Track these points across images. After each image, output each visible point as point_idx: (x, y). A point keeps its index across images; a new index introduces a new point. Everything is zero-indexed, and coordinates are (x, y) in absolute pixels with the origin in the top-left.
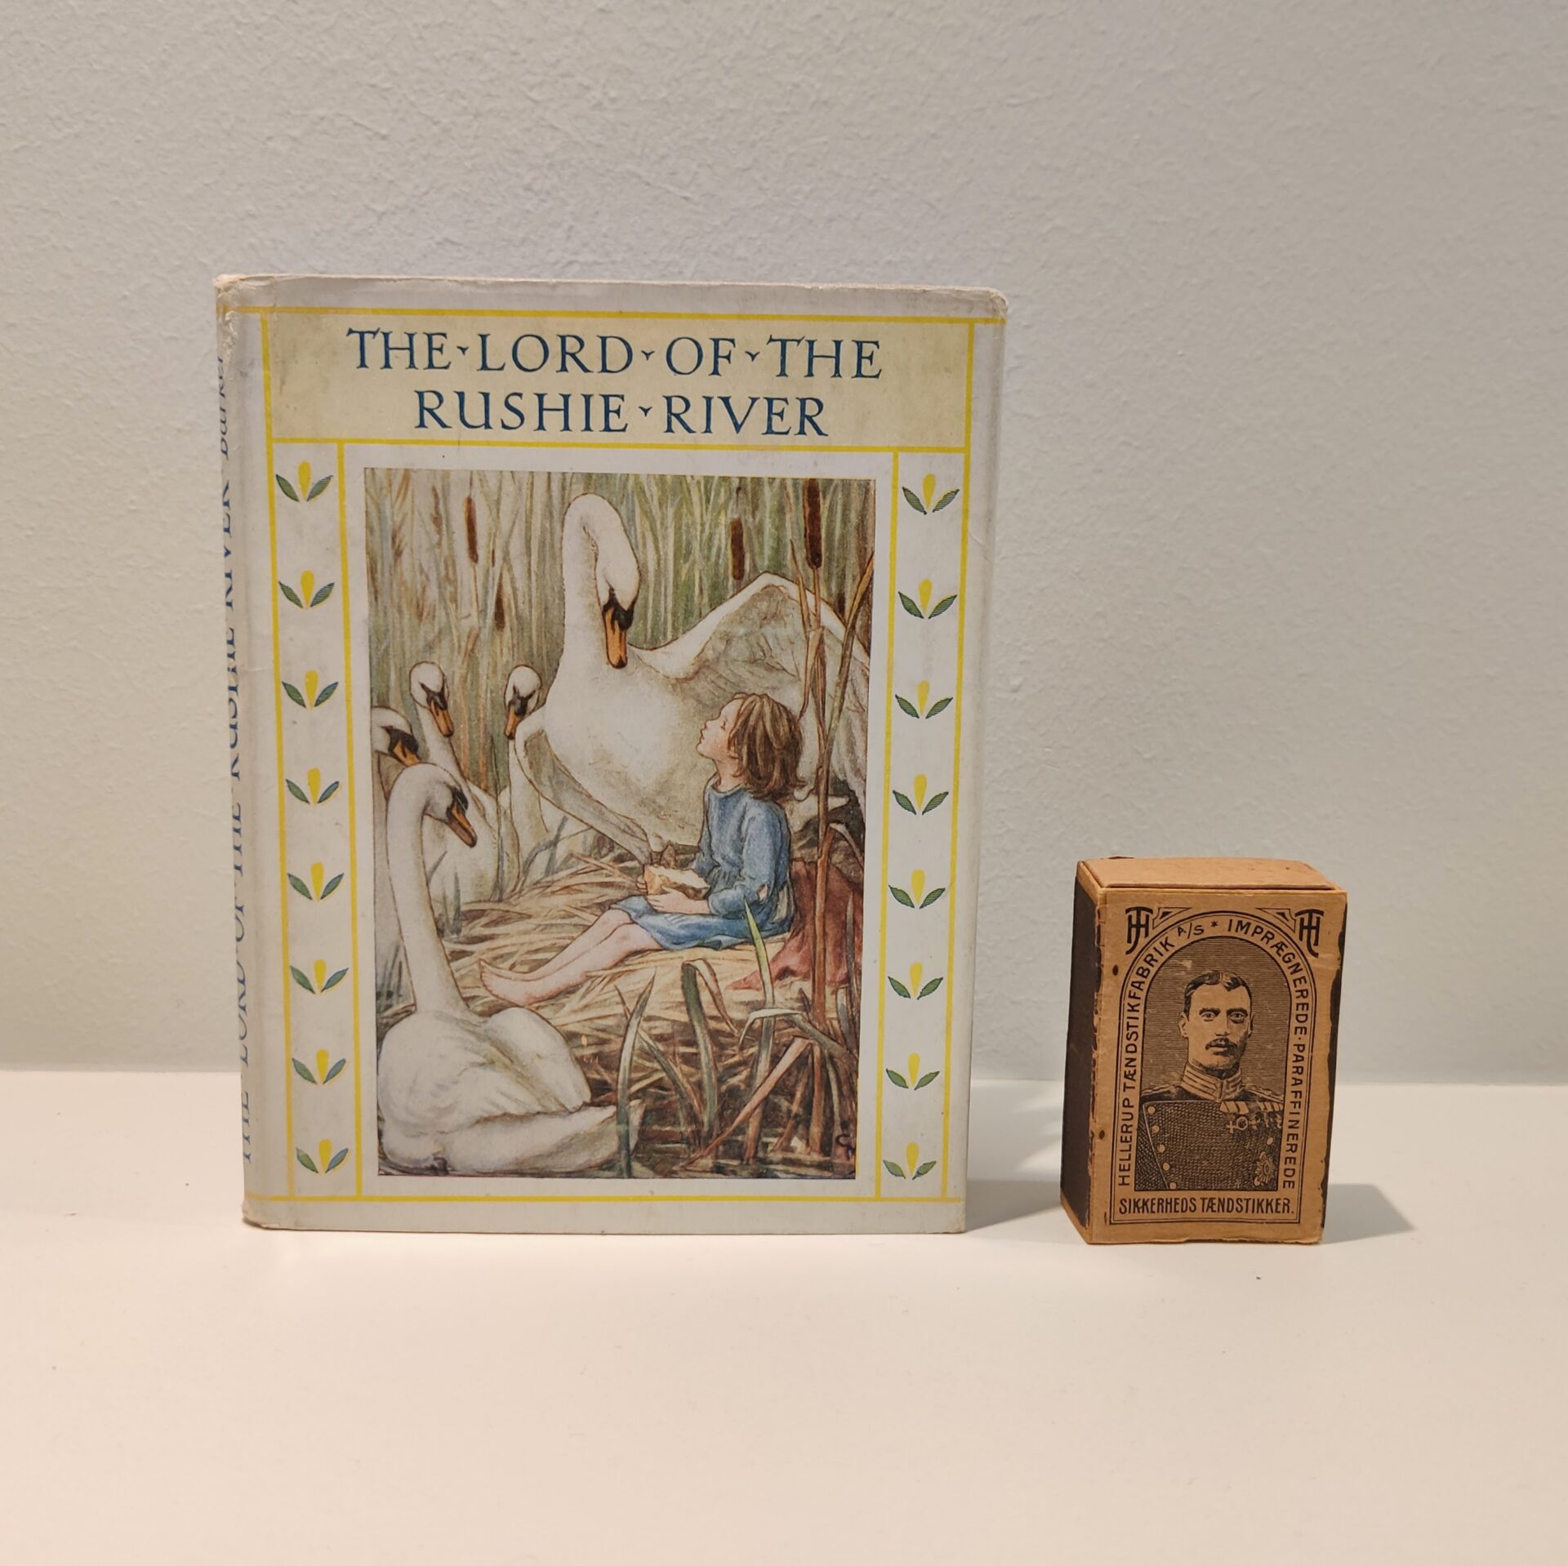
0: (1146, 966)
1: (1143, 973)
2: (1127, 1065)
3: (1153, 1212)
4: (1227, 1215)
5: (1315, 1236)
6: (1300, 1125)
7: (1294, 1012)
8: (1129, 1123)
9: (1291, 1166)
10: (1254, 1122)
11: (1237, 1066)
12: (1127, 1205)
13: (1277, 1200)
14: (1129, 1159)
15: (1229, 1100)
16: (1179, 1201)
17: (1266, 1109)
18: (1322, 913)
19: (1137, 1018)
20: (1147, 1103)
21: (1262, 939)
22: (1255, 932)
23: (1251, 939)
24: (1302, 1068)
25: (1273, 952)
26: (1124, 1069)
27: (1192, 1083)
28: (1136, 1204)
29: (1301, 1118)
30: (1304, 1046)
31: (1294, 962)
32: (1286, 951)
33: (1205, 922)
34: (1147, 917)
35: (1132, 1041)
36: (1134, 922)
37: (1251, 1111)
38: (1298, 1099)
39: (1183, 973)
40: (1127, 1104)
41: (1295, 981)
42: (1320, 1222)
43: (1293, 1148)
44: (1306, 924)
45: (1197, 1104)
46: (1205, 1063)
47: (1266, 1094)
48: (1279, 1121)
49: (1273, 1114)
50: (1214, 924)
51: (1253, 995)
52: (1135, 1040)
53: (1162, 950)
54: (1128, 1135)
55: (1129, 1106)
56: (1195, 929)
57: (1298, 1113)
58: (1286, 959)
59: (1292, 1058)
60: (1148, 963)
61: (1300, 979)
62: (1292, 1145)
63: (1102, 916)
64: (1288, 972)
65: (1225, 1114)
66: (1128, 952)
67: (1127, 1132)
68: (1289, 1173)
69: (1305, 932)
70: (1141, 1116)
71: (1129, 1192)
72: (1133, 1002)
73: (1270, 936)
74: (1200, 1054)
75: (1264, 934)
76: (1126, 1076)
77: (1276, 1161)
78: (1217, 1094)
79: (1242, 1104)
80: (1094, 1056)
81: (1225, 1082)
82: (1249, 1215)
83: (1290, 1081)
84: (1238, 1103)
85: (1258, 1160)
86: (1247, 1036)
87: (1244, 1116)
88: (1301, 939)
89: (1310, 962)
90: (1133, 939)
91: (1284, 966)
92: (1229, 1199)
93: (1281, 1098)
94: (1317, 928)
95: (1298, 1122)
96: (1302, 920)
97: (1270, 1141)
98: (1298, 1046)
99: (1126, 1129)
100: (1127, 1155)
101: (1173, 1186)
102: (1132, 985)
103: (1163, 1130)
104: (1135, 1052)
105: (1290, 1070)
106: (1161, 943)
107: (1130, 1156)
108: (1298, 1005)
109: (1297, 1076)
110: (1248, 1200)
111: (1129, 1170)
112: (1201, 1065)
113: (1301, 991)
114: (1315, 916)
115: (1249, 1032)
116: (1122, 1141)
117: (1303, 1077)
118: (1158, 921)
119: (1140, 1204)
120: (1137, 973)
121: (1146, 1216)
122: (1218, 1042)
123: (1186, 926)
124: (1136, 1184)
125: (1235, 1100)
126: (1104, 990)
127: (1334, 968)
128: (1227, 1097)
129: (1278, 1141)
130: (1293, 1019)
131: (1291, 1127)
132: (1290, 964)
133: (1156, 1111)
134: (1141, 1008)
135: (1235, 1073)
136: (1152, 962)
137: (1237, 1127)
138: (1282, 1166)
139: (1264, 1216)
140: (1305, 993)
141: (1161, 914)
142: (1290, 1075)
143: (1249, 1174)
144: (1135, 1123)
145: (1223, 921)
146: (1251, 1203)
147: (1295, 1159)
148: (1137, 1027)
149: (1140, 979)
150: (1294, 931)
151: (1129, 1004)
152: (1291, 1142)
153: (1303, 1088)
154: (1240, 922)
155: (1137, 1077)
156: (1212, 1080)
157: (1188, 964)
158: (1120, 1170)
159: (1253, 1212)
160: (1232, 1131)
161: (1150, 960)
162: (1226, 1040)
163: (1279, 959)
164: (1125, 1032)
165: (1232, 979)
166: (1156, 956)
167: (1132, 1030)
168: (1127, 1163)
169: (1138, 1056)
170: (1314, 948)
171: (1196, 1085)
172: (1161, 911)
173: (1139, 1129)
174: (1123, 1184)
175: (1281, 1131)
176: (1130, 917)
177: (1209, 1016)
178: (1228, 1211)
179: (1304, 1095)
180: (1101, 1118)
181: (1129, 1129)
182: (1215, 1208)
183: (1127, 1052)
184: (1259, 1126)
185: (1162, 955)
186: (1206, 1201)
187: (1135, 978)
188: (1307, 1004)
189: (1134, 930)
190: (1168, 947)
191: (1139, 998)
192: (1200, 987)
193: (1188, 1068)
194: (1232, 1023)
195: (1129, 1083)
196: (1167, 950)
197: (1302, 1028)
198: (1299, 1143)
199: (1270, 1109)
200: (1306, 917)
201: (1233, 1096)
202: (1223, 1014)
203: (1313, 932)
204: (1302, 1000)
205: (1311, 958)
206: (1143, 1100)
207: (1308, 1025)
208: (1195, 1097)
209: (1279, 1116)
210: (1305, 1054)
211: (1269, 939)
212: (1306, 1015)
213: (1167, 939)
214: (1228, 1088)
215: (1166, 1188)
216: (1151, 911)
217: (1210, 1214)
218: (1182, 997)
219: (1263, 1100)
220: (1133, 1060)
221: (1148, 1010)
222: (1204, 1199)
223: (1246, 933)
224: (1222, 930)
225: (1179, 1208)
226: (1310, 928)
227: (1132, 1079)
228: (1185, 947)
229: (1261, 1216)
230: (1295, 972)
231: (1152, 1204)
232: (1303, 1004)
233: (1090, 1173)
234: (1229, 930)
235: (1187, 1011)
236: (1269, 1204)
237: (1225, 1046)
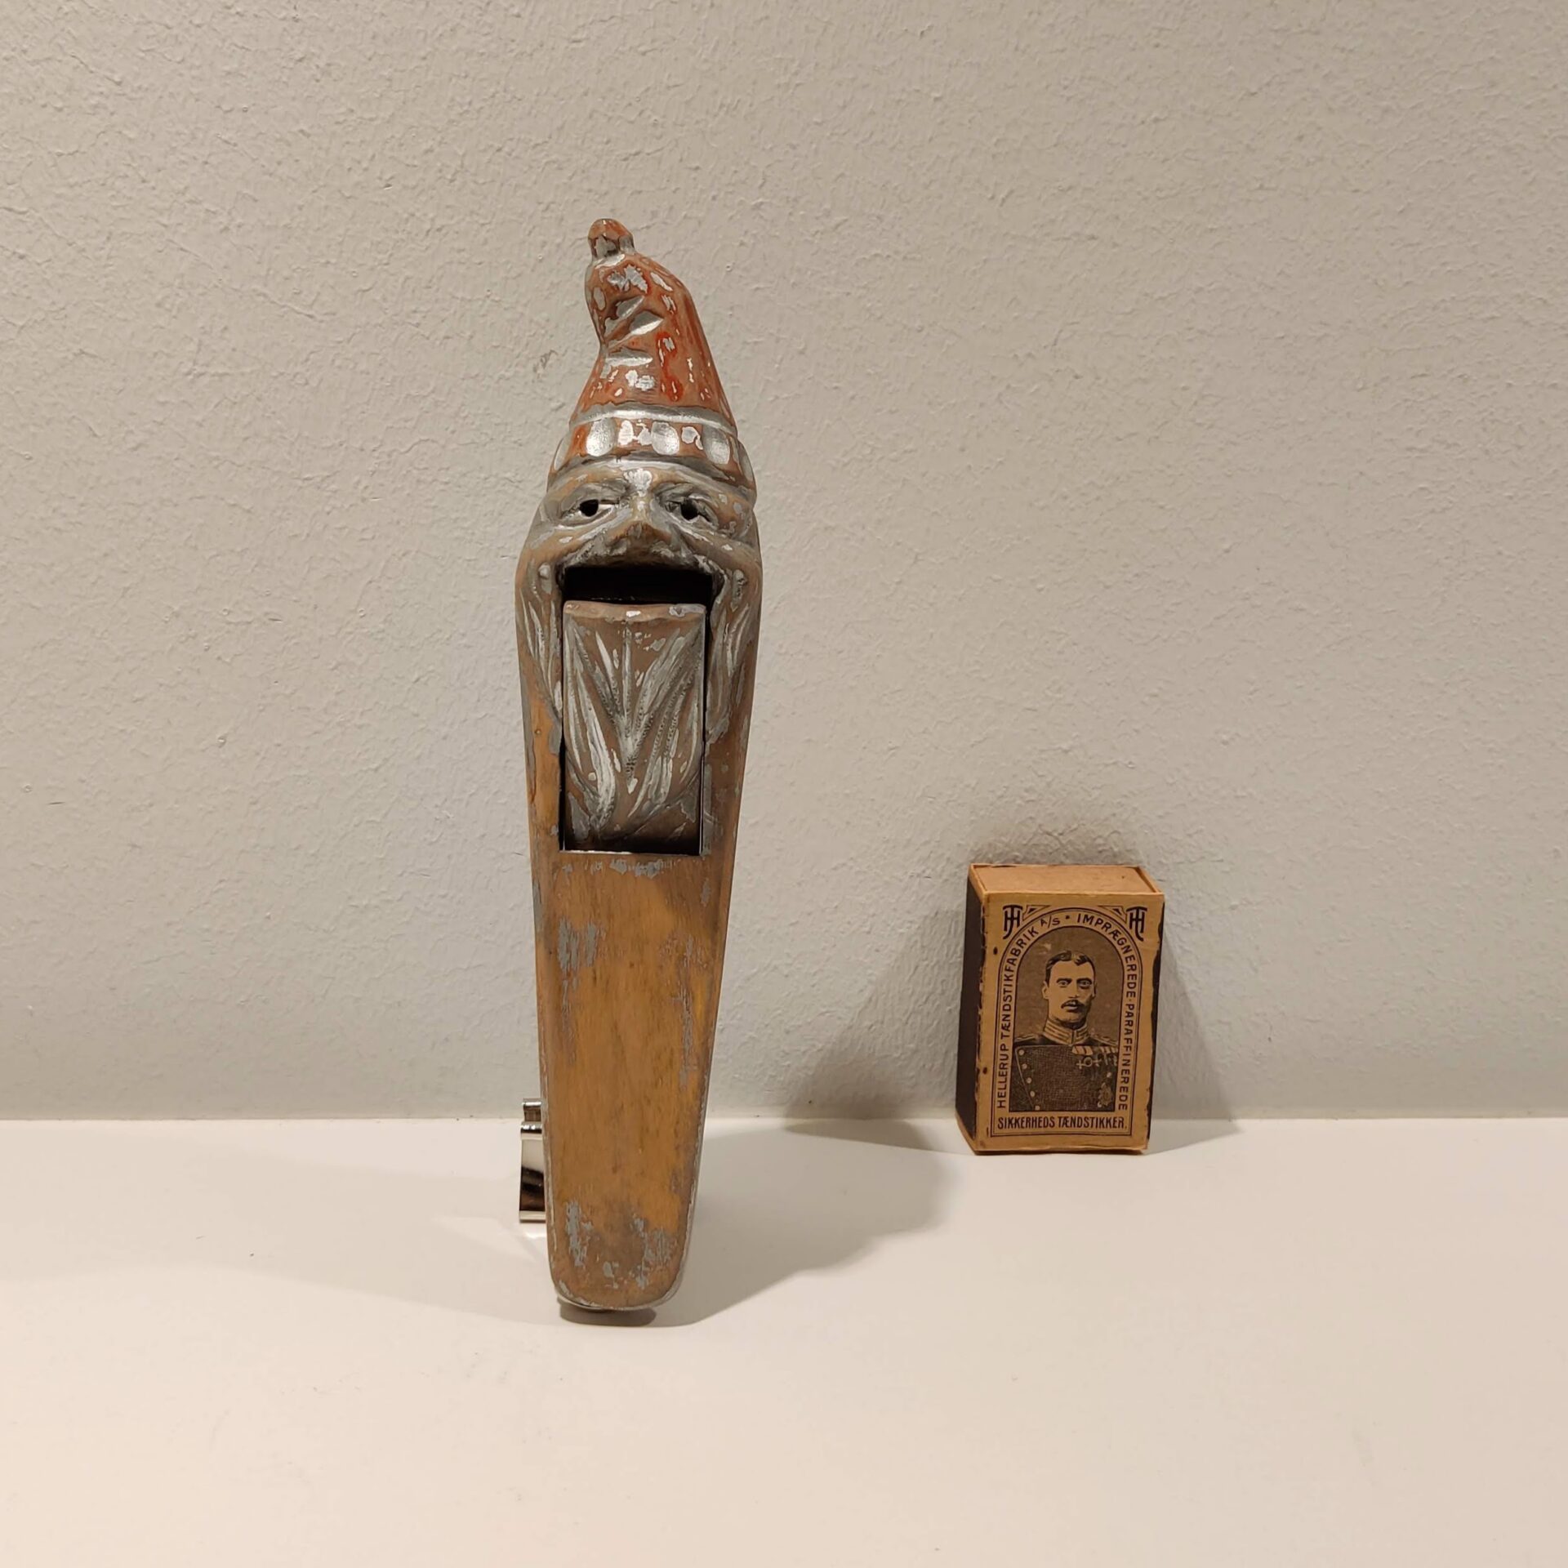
0: (1018, 948)
1: (1016, 953)
2: (1004, 1020)
3: (1022, 1127)
4: (1077, 1130)
5: (1140, 1144)
6: (1131, 1063)
7: (1126, 981)
8: (1005, 1062)
9: (1125, 1094)
10: (1097, 1061)
11: (1084, 1020)
12: (1004, 1122)
13: (1114, 1118)
14: (1005, 1088)
15: (1079, 1045)
16: (1042, 1119)
17: (1105, 1051)
18: (1146, 909)
19: (1011, 986)
20: (1019, 1048)
21: (1102, 928)
22: (1097, 923)
23: (1094, 928)
24: (1132, 1022)
25: (1110, 937)
26: (1001, 1022)
27: (1052, 1033)
28: (1010, 1122)
29: (1131, 1058)
30: (1133, 1005)
31: (1126, 945)
32: (1120, 937)
33: (1061, 916)
34: (1019, 912)
35: (1007, 1002)
36: (1009, 916)
37: (1094, 1053)
38: (1129, 1045)
39: (1045, 953)
40: (1003, 1046)
41: (1126, 958)
42: (1146, 1133)
43: (1126, 1080)
44: (1134, 916)
45: (1055, 1048)
46: (1062, 1018)
47: (1105, 1041)
48: (1115, 1061)
49: (1110, 1056)
50: (1068, 917)
51: (1096, 968)
52: (1010, 1001)
53: (1029, 935)
54: (1004, 1071)
55: (1005, 1050)
56: (1054, 921)
57: (1129, 1055)
58: (1120, 942)
59: (1124, 1014)
60: (1020, 945)
61: (1130, 957)
62: (1125, 1078)
63: (986, 911)
64: (1121, 952)
65: (1076, 1055)
66: (1005, 938)
67: (1003, 1068)
68: (1123, 1098)
69: (1134, 923)
70: (1014, 1058)
71: (1005, 1113)
72: (1008, 974)
73: (1108, 926)
74: (1057, 1011)
75: (1103, 924)
76: (1003, 1028)
77: (1114, 1091)
78: (1070, 1041)
79: (1088, 1048)
80: (980, 1013)
81: (1075, 1031)
82: (1094, 1130)
83: (1123, 1031)
84: (1086, 1047)
85: (1100, 1089)
86: (1091, 998)
87: (1090, 1056)
88: (1131, 927)
89: (1138, 945)
90: (1008, 928)
91: (1118, 947)
92: (1079, 1118)
93: (1117, 1043)
94: (1143, 920)
95: (1129, 1061)
96: (1132, 915)
97: (1109, 1075)
98: (1129, 1005)
99: (1003, 1067)
100: (1004, 1086)
101: (1037, 1108)
102: (1008, 961)
103: (1030, 1067)
104: (1010, 1010)
105: (1123, 1023)
106: (1029, 931)
107: (1006, 1086)
108: (1129, 976)
109: (1128, 1027)
110: (1093, 1118)
111: (1005, 1096)
112: (1057, 1019)
113: (1131, 966)
114: (1141, 912)
115: (1093, 995)
116: (1000, 1075)
117: (1133, 1028)
118: (1025, 917)
119: (1013, 1122)
120: (1011, 953)
121: (1017, 1130)
122: (1071, 1003)
123: (1046, 919)
124: (1010, 1107)
125: (1083, 1045)
126: (987, 964)
127: (1156, 948)
128: (1077, 1043)
129: (1115, 1075)
130: (1125, 985)
131: (1124, 1065)
132: (1123, 946)
133: (1025, 1053)
134: (1014, 978)
135: (1083, 1025)
136: (1023, 945)
137: (1084, 1065)
138: (1118, 1093)
139: (1104, 1130)
140: (1134, 967)
141: (1028, 910)
142: (1123, 1027)
143: (1094, 1099)
144: (1009, 1061)
145: (1074, 915)
146: (1095, 1121)
147: (1127, 1088)
148: (1010, 992)
149: (1013, 957)
150: (1126, 922)
151: (1005, 975)
152: (1124, 1075)
153: (1133, 1036)
154: (1086, 916)
155: (1011, 1028)
156: (1065, 1030)
157: (1048, 946)
158: (999, 1097)
159: (1097, 1126)
160: (1080, 1068)
161: (1021, 943)
162: (1076, 1001)
163: (1115, 943)
164: (1003, 996)
165: (1080, 957)
166: (1025, 940)
167: (1007, 994)
168: (1003, 1091)
169: (1012, 1013)
170: (1140, 935)
171: (1054, 1034)
172: (1029, 908)
173: (1012, 1067)
174: (1001, 1106)
175: (1117, 1068)
176: (1006, 913)
177: (1063, 984)
178: (1078, 1126)
179: (1133, 1041)
180: (985, 1060)
181: (1005, 1067)
182: (1069, 1124)
183: (1004, 1010)
184: (1100, 1064)
185: (1029, 939)
186: (1062, 1119)
187: (1009, 956)
188: (1136, 975)
189: (1009, 923)
190: (1034, 934)
191: (1012, 971)
192: (1057, 963)
193: (1048, 1022)
194: (1080, 989)
195: (1005, 1033)
196: (1033, 936)
197: (1131, 992)
198: (1131, 1076)
199: (1108, 1052)
200: (1134, 912)
201: (1081, 1042)
202: (1074, 983)
203: (1140, 923)
204: (1132, 972)
205: (1138, 942)
206: (1015, 1045)
207: (1136, 990)
208: (1054, 1043)
209: (1115, 1057)
210: (1135, 1011)
211: (1107, 928)
212: (1135, 983)
213: (1033, 928)
214: (1078, 1036)
215: (1032, 1110)
216: (1021, 908)
217: (1065, 1129)
218: (1044, 971)
219: (1104, 1045)
220: (1008, 1016)
221: (1020, 980)
222: (1060, 1118)
223: (1091, 923)
224: (1073, 922)
225: (1042, 1124)
226: (1137, 920)
227: (1008, 1030)
228: (1044, 935)
229: (1102, 1130)
230: (1126, 952)
231: (1022, 1121)
232: (1133, 975)
233: (976, 1099)
234: (1079, 921)
235: (1048, 981)
236: (1108, 1121)
237: (1078, 1007)
